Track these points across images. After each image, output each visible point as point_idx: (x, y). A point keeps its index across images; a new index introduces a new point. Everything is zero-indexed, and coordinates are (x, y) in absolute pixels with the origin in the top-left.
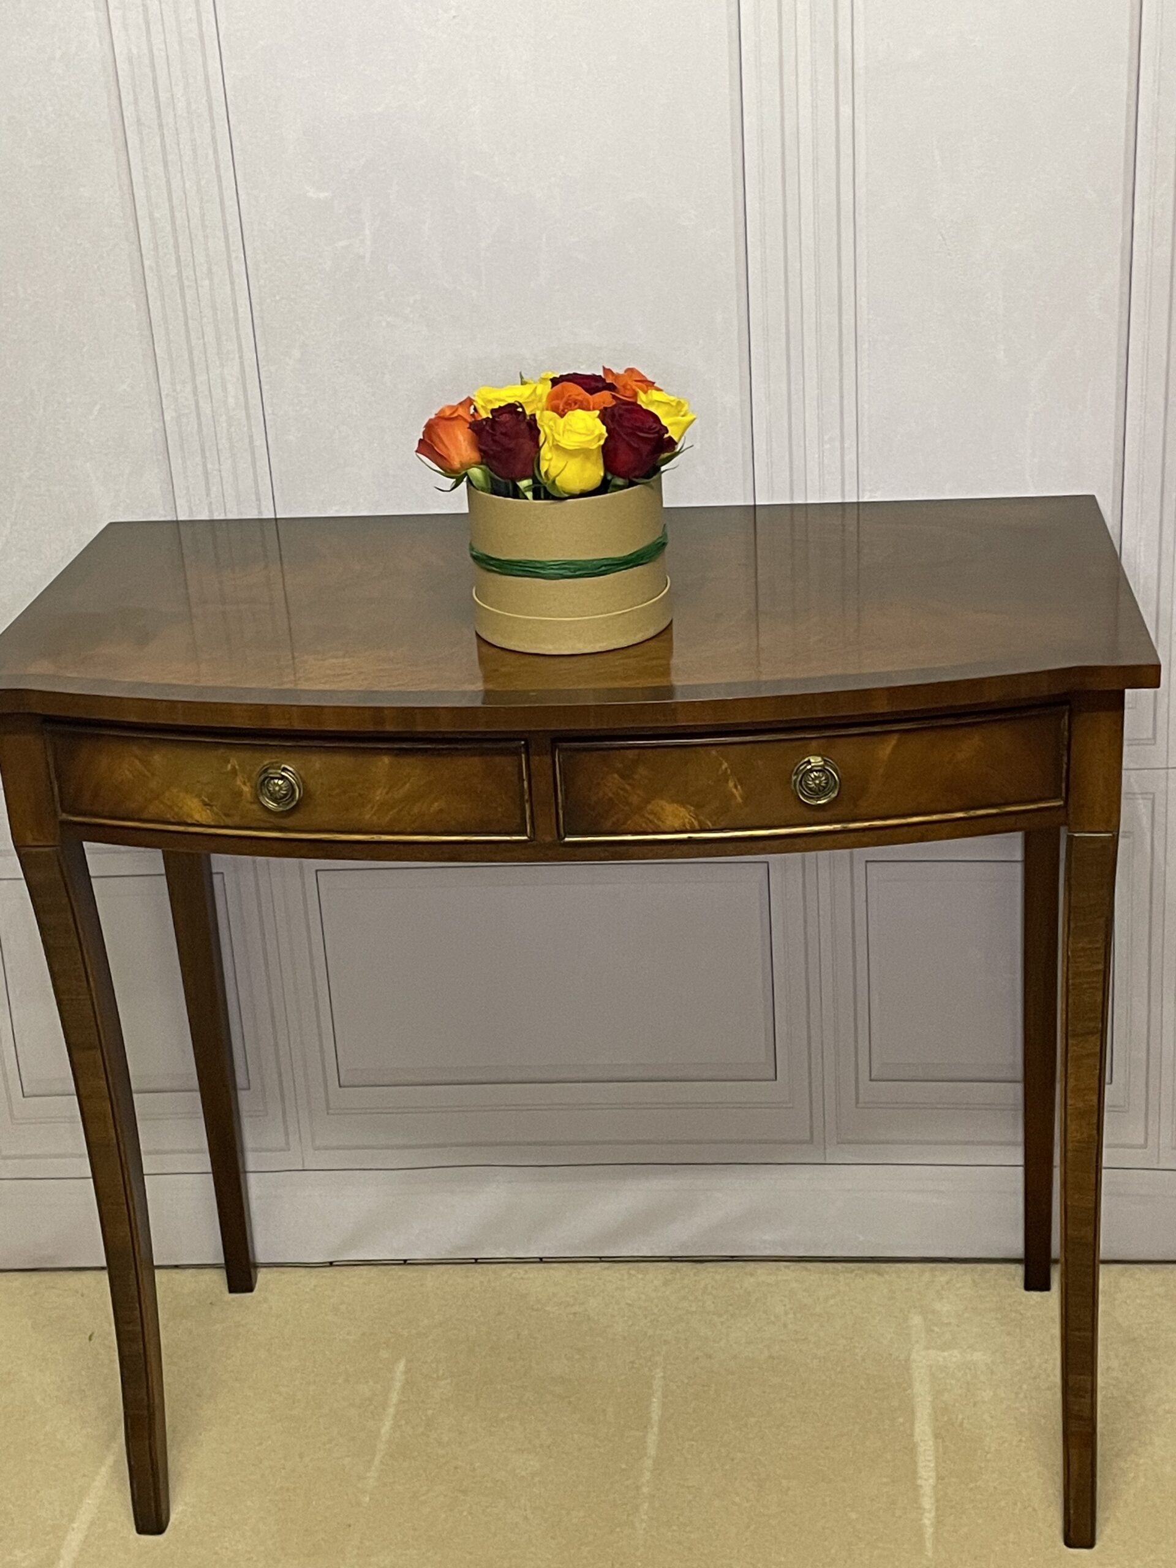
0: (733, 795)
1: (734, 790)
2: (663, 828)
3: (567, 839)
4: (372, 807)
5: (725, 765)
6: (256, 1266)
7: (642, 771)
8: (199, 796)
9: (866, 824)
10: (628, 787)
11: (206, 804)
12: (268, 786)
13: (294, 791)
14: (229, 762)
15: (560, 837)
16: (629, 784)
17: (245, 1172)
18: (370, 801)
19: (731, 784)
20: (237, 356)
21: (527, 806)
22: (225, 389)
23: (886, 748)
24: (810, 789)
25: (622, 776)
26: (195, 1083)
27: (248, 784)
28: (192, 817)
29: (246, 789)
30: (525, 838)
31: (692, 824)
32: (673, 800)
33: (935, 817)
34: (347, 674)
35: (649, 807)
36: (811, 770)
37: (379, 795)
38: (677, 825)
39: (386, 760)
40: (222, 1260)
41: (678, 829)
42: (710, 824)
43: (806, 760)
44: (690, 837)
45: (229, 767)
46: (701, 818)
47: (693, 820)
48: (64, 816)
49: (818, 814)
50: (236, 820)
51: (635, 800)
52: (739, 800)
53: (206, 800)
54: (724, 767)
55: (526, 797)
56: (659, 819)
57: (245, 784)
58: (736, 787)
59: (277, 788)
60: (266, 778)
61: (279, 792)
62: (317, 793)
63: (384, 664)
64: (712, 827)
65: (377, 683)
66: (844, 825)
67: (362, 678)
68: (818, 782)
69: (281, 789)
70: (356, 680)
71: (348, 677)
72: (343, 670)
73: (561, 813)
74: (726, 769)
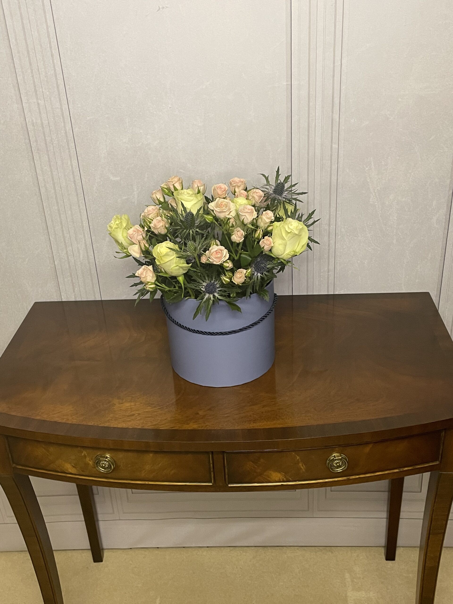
0: (301, 468)
1: (302, 467)
2: (271, 481)
3: (229, 485)
4: (145, 472)
5: (298, 458)
7: (262, 460)
8: (70, 463)
9: (357, 477)
10: (256, 466)
11: (74, 467)
12: (100, 464)
13: (111, 466)
14: (83, 452)
15: (227, 485)
18: (144, 469)
19: (300, 465)
20: (83, 240)
21: (212, 473)
22: (79, 252)
23: (367, 449)
24: (335, 467)
25: (253, 462)
27: (91, 461)
28: (68, 471)
29: (91, 463)
30: (211, 484)
31: (283, 479)
32: (275, 471)
33: (386, 472)
34: (133, 415)
35: (265, 473)
36: (336, 460)
37: (148, 467)
38: (277, 479)
39: (151, 455)
41: (277, 481)
42: (291, 479)
43: (333, 455)
44: (282, 485)
45: (83, 454)
46: (287, 477)
47: (284, 478)
48: (14, 465)
49: (338, 475)
50: (87, 473)
51: (259, 471)
52: (304, 470)
53: (73, 465)
55: (212, 470)
56: (269, 477)
57: (90, 461)
58: (303, 466)
60: (98, 461)
61: (105, 466)
62: (122, 466)
63: (148, 407)
64: (292, 480)
65: (146, 423)
66: (348, 478)
67: (139, 418)
68: (338, 464)
69: (105, 465)
70: (137, 420)
71: (133, 417)
72: (131, 412)
73: (227, 476)
74: (299, 459)
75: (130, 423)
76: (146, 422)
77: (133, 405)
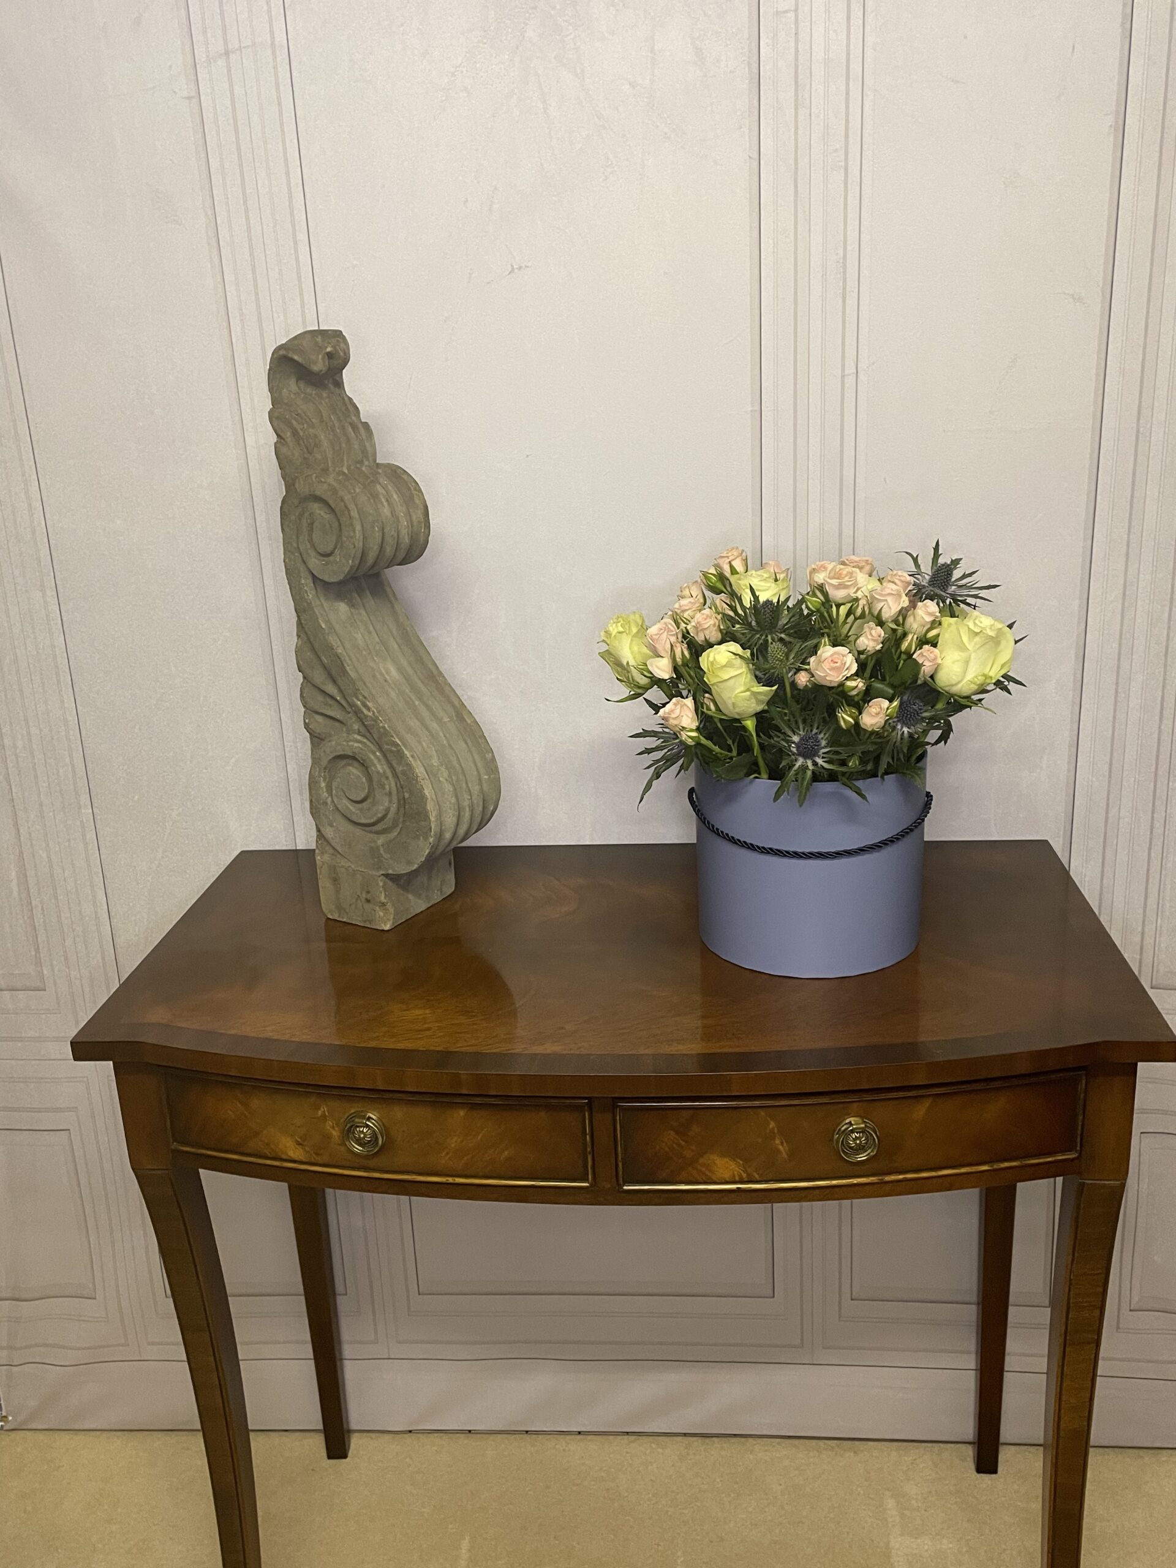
0: (779, 1151)
1: (781, 1147)
2: (715, 1178)
3: (625, 1188)
4: (447, 1154)
5: (772, 1124)
6: (349, 1431)
7: (695, 1129)
8: (292, 1136)
9: (901, 1177)
10: (683, 1143)
11: (299, 1144)
12: (354, 1133)
13: (377, 1139)
14: (319, 1109)
15: (621, 1186)
16: (683, 1141)
17: (341, 1360)
18: (446, 1148)
19: (777, 1141)
21: (590, 1158)
23: (920, 1111)
24: (851, 1148)
25: (677, 1133)
26: (301, 1289)
27: (336, 1129)
28: (286, 1154)
29: (335, 1133)
30: (587, 1185)
31: (740, 1176)
32: (723, 1155)
33: (963, 1170)
34: (429, 1029)
35: (701, 1161)
36: (852, 1131)
37: (454, 1142)
38: (727, 1176)
39: (462, 1113)
40: (321, 1427)
41: (728, 1180)
42: (757, 1176)
43: (847, 1121)
44: (738, 1188)
45: (320, 1113)
46: (750, 1170)
47: (742, 1172)
48: (175, 1145)
49: (858, 1169)
50: (325, 1159)
51: (688, 1154)
52: (784, 1155)
53: (299, 1140)
54: (771, 1126)
55: (589, 1149)
56: (710, 1171)
57: (333, 1127)
58: (782, 1144)
59: (362, 1136)
60: (352, 1126)
61: (364, 1138)
62: (399, 1140)
63: (460, 1017)
64: (761, 1179)
66: (880, 1178)
68: (858, 1142)
69: (365, 1136)
70: (435, 1037)
71: (428, 1033)
72: (425, 1024)
73: (620, 1165)
74: (773, 1128)
75: (421, 1042)
76: (452, 1040)
77: (428, 1014)
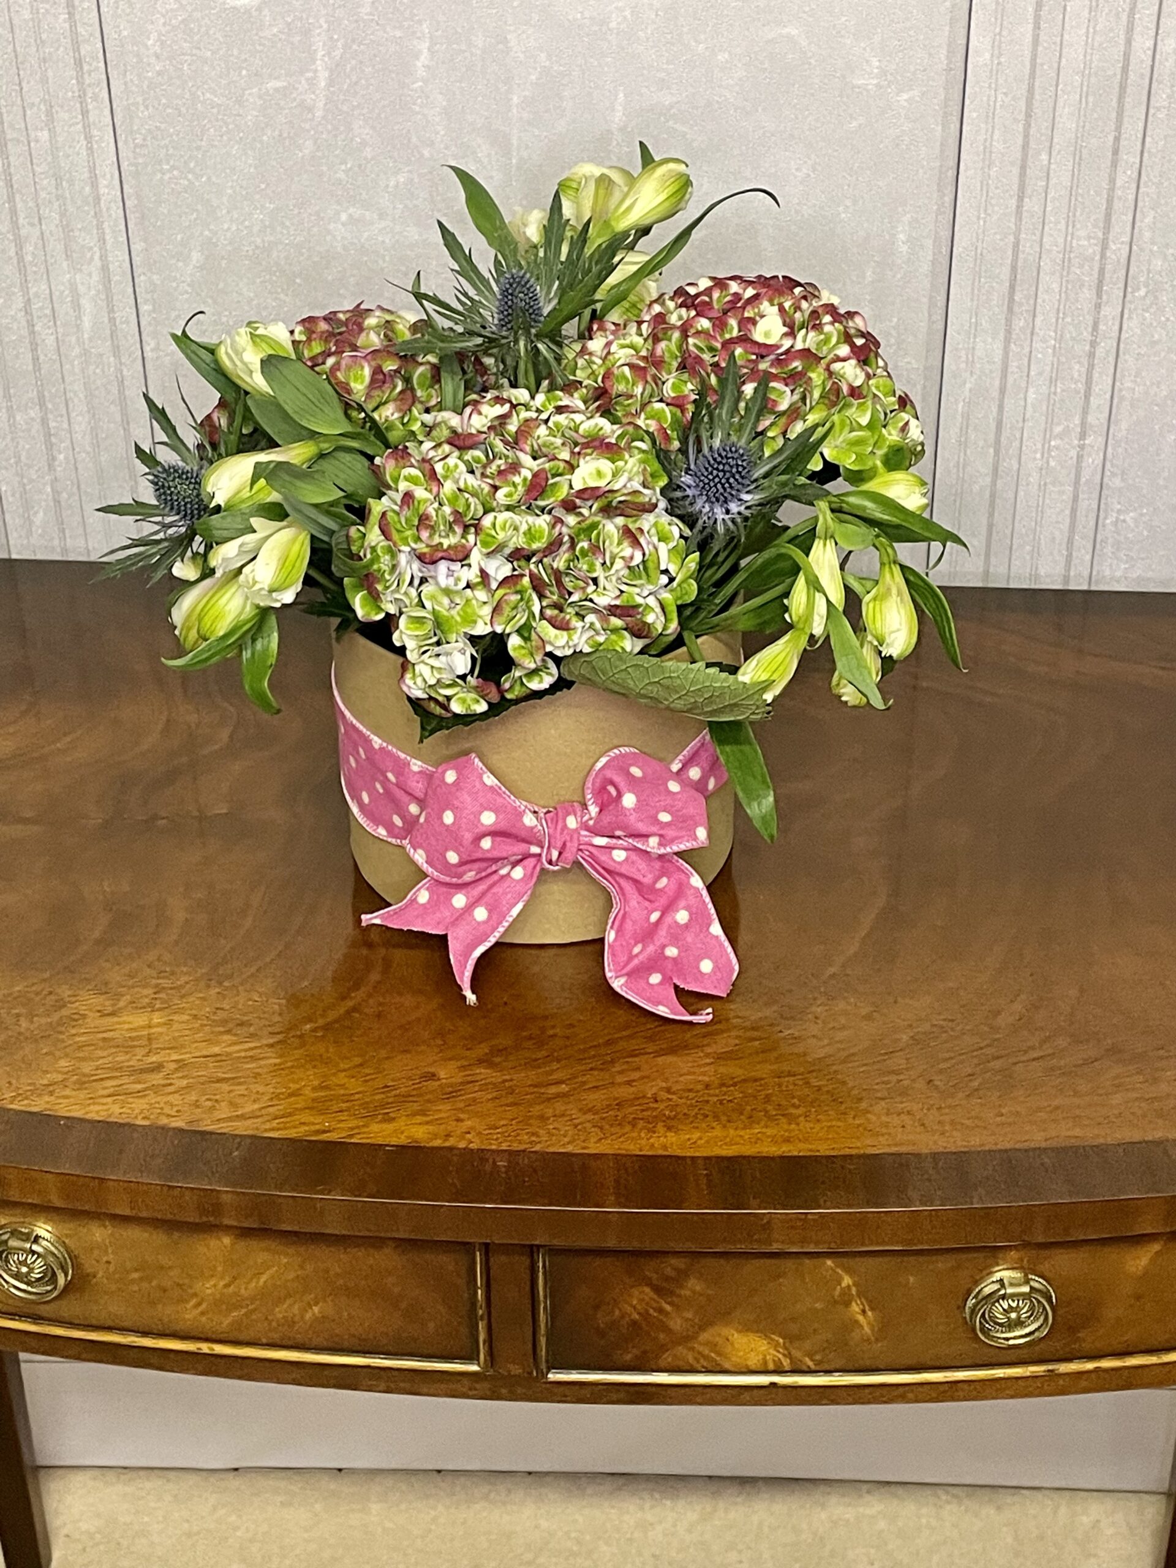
0: (857, 1323)
1: (860, 1318)
2: (727, 1365)
3: (553, 1376)
5: (847, 1281)
9: (1090, 1366)
10: (668, 1308)
15: (545, 1376)
16: (669, 1303)
18: (195, 1295)
19: (855, 1308)
21: (482, 1326)
23: (1141, 1258)
25: (657, 1290)
30: (474, 1368)
31: (777, 1362)
32: (746, 1328)
34: (158, 1067)
35: (704, 1336)
36: (1005, 1298)
38: (753, 1361)
41: (753, 1367)
42: (811, 1364)
43: (997, 1276)
44: (773, 1385)
46: (797, 1354)
47: (782, 1357)
49: (1008, 1355)
51: (676, 1324)
52: (868, 1331)
54: (844, 1284)
55: (481, 1312)
56: (719, 1353)
58: (864, 1312)
59: (24, 1268)
60: (5, 1250)
62: (100, 1275)
63: (226, 1037)
64: (818, 1368)
65: (209, 1103)
66: (1050, 1367)
67: (185, 1082)
68: (1013, 1315)
70: (171, 1089)
71: (157, 1079)
72: (147, 1055)
73: (543, 1341)
74: (849, 1286)
75: (139, 1104)
76: (208, 1100)
77: (159, 1025)
